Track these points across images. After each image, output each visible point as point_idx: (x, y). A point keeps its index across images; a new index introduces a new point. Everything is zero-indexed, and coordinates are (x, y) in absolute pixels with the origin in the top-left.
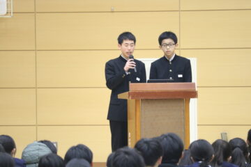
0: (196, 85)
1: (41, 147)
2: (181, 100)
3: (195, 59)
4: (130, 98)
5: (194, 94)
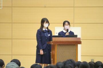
1: (14, 64)
3: (80, 28)
4: (53, 44)
5: (80, 43)
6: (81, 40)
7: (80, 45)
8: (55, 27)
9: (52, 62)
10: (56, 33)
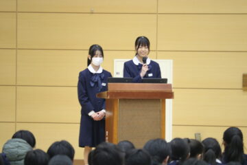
0: (173, 87)
2: (158, 100)
3: (172, 61)
4: (109, 97)
5: (170, 95)
6: (173, 90)
7: (171, 100)
8: (115, 60)
9: (107, 138)
10: (117, 73)
